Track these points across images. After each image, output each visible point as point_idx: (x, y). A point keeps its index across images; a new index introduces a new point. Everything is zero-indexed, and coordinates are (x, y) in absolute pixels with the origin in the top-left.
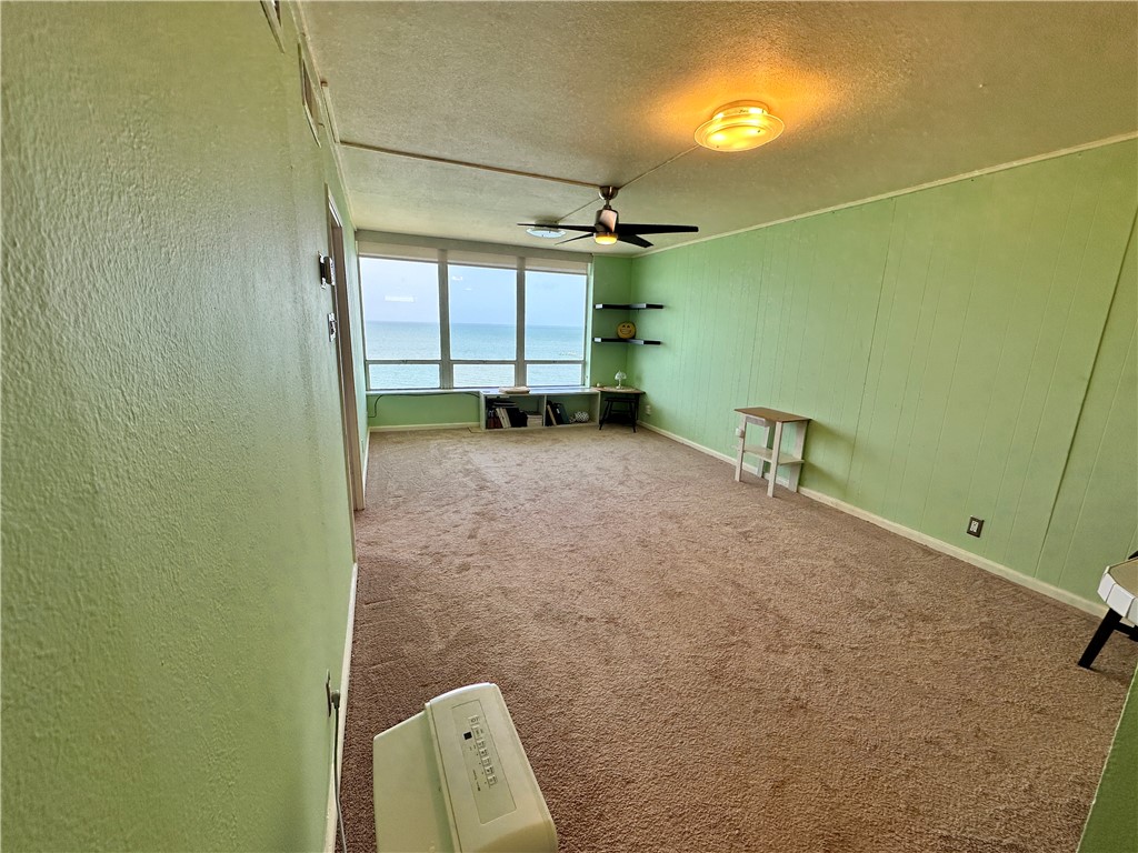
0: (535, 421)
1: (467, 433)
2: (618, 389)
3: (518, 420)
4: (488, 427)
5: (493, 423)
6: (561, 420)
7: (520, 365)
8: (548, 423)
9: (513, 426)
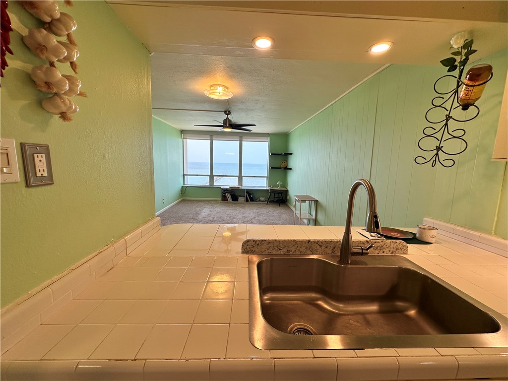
0: (241, 199)
1: (214, 202)
2: (278, 188)
3: (235, 198)
4: (222, 200)
5: (224, 199)
6: (252, 200)
7: (240, 177)
8: (247, 200)
9: (233, 201)
